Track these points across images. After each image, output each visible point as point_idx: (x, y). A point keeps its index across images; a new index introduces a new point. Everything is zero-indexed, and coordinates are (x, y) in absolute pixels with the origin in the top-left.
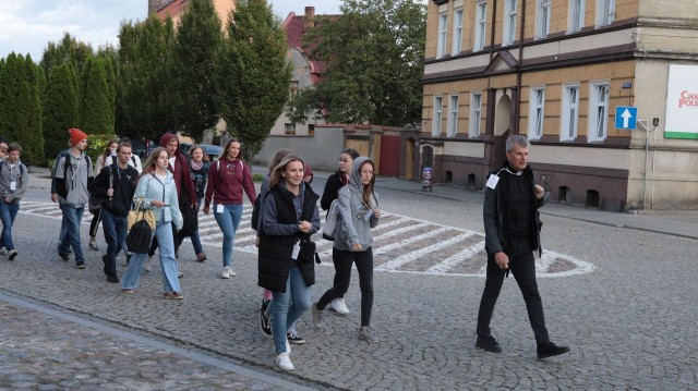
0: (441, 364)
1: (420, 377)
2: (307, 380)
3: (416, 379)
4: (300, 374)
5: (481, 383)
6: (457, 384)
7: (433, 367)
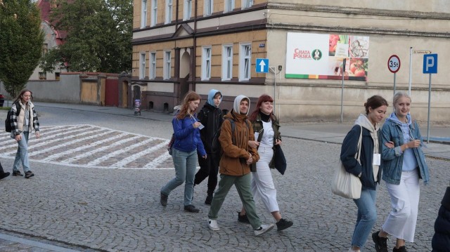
0: (160, 228)
1: (147, 237)
2: (71, 245)
3: (145, 239)
4: (66, 241)
5: (187, 239)
6: (172, 240)
7: (155, 231)
